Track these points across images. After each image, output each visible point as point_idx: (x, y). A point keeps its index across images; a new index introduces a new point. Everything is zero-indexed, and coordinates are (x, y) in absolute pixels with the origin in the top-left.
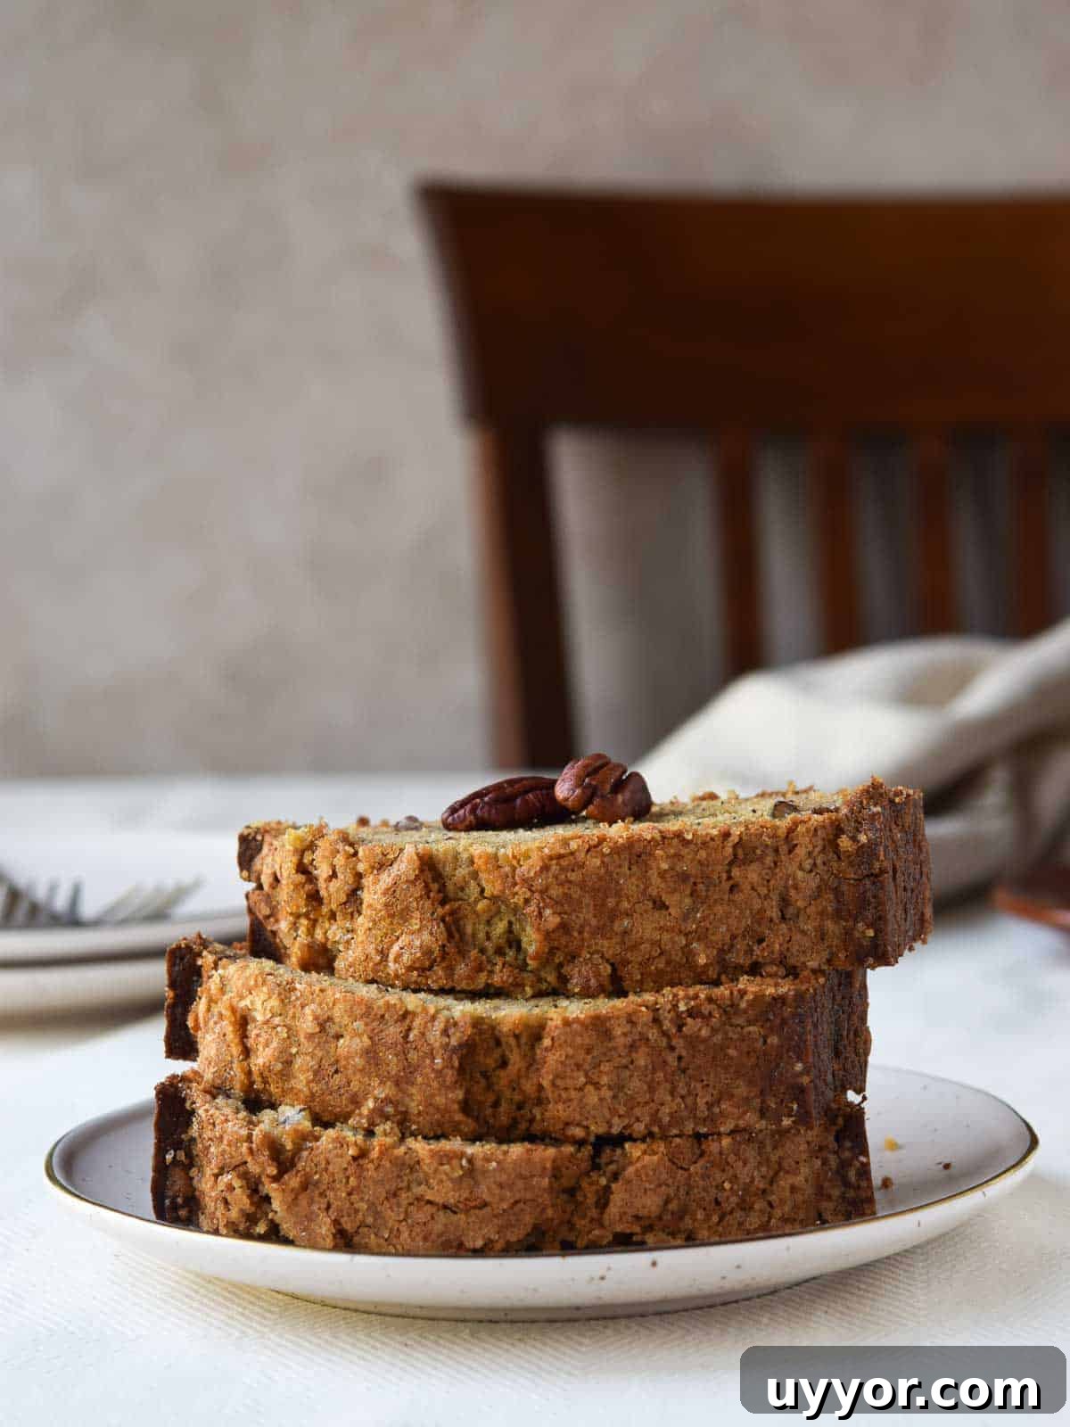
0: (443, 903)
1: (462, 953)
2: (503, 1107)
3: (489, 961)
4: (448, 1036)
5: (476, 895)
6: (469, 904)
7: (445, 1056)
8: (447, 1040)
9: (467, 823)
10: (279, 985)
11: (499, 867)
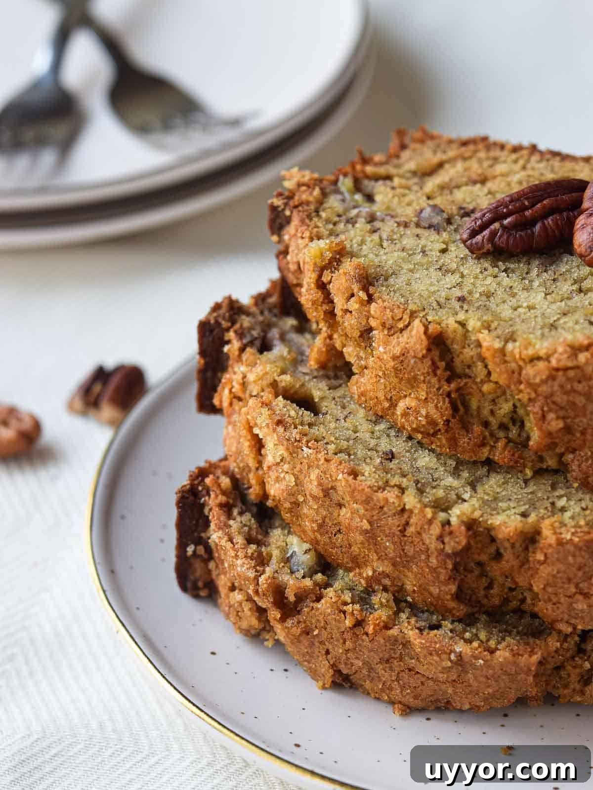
0: (449, 381)
1: (466, 427)
2: (495, 591)
3: (492, 435)
4: (443, 543)
5: (483, 377)
6: (476, 383)
7: (439, 558)
8: (442, 546)
9: (485, 250)
10: (288, 440)
11: (505, 362)
